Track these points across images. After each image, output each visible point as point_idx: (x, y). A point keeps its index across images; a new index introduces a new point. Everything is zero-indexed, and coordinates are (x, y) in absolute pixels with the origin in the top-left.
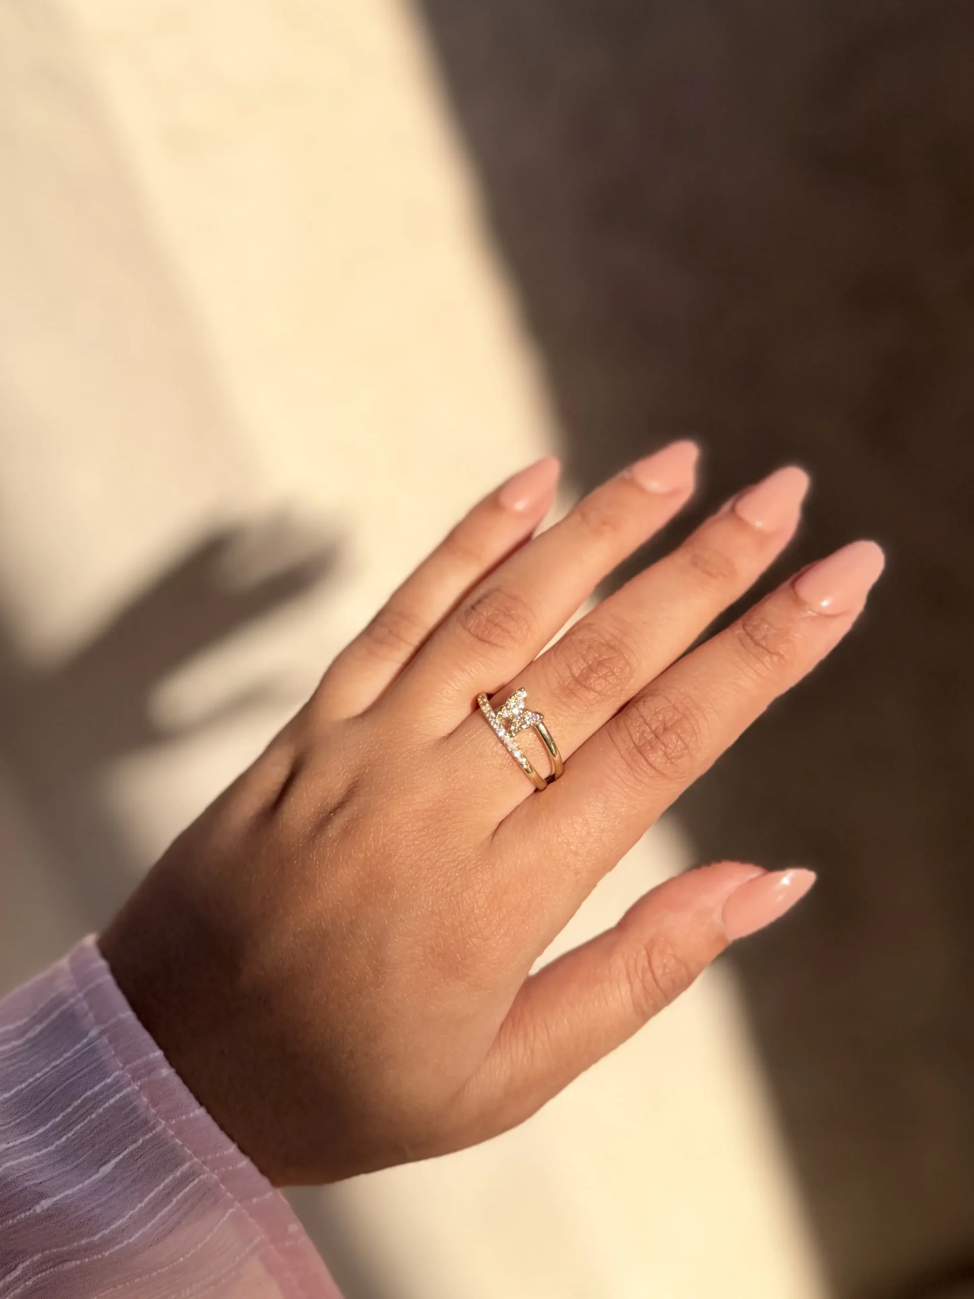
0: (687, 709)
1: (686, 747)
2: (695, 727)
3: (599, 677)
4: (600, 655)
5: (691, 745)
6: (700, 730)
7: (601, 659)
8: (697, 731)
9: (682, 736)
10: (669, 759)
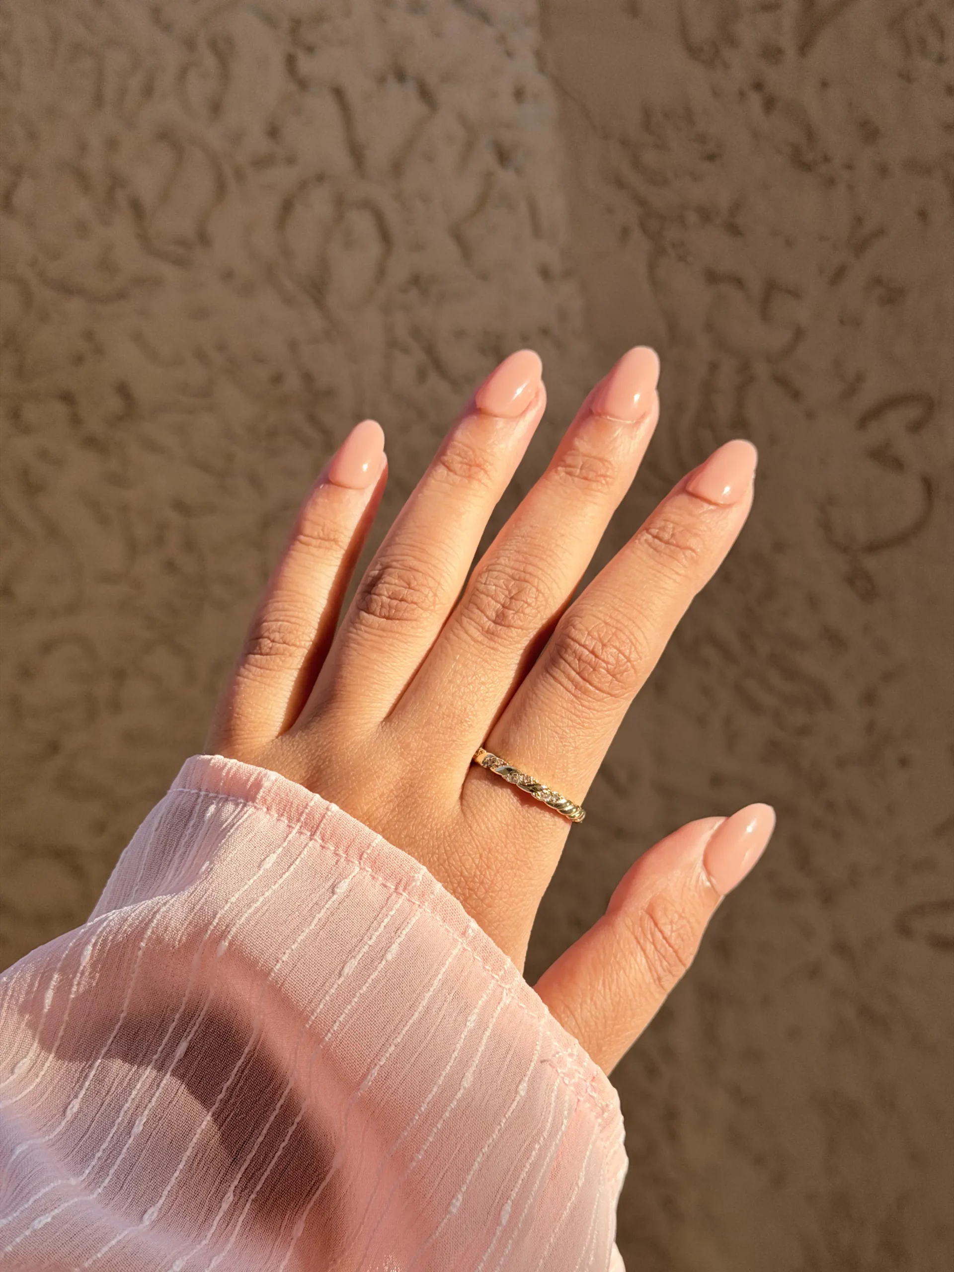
0: (618, 621)
1: (629, 660)
2: (632, 637)
3: (517, 612)
4: (510, 592)
5: (633, 656)
6: (637, 640)
7: (512, 595)
8: (634, 641)
9: (621, 649)
10: (613, 676)
